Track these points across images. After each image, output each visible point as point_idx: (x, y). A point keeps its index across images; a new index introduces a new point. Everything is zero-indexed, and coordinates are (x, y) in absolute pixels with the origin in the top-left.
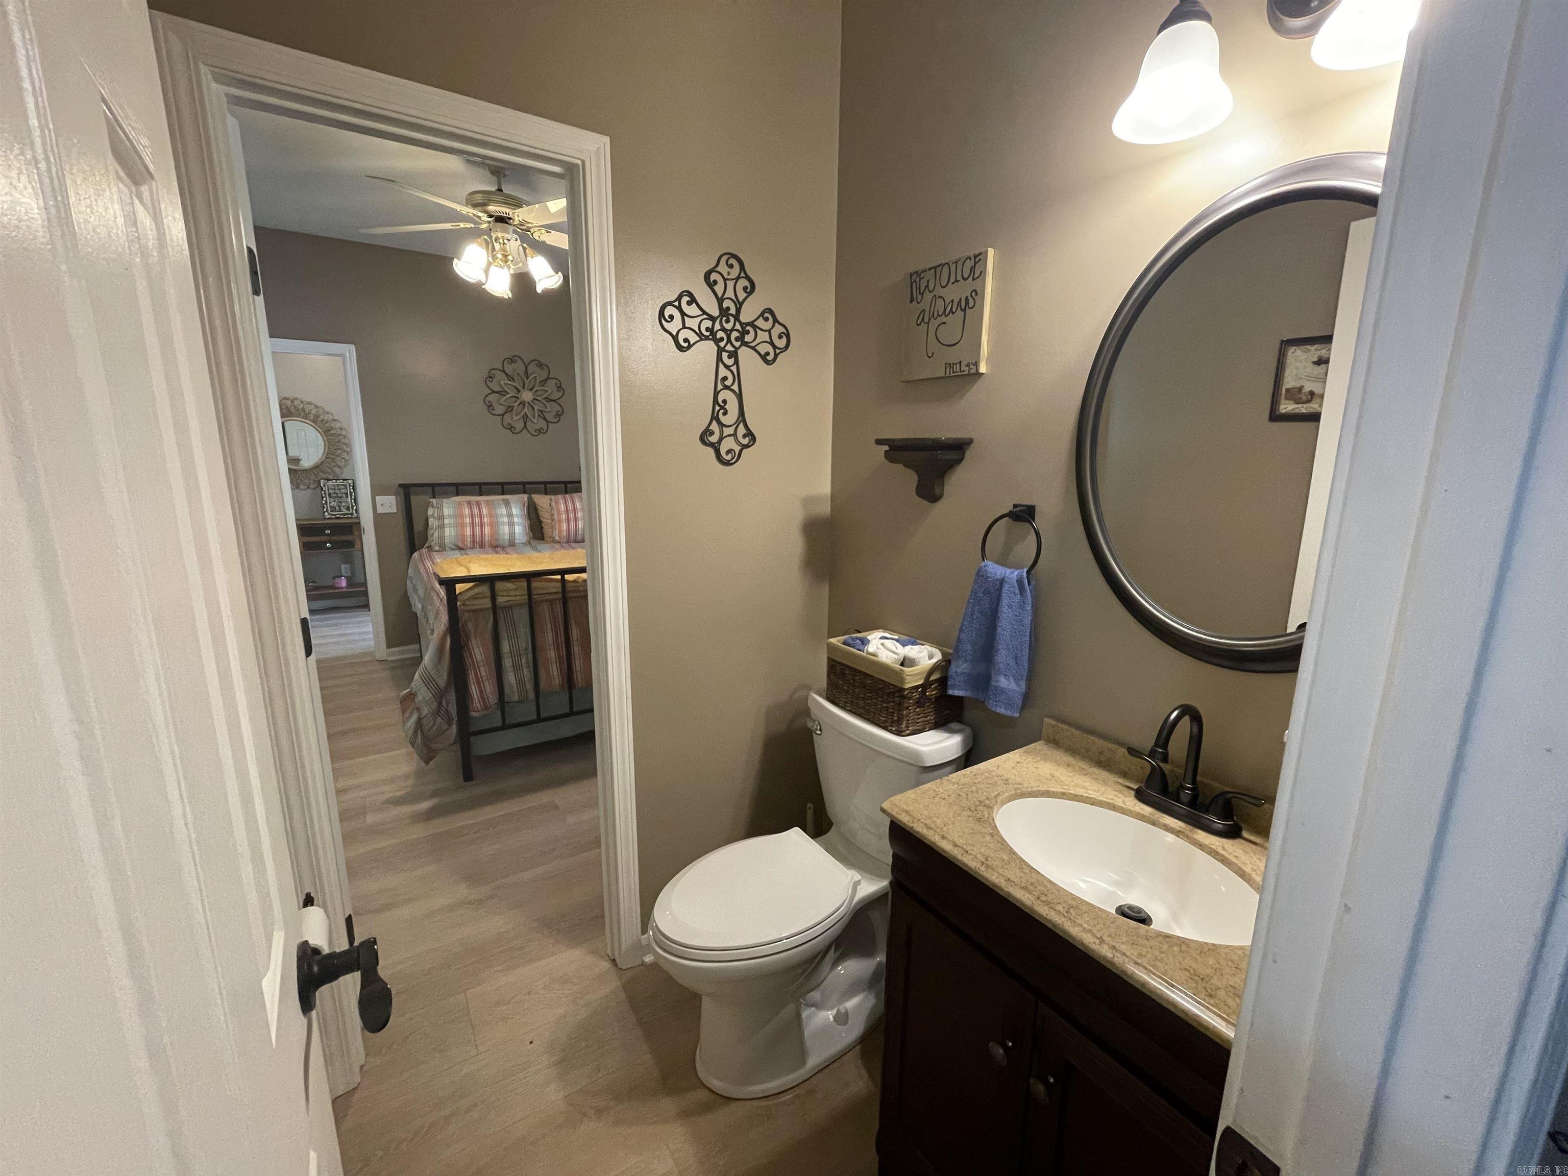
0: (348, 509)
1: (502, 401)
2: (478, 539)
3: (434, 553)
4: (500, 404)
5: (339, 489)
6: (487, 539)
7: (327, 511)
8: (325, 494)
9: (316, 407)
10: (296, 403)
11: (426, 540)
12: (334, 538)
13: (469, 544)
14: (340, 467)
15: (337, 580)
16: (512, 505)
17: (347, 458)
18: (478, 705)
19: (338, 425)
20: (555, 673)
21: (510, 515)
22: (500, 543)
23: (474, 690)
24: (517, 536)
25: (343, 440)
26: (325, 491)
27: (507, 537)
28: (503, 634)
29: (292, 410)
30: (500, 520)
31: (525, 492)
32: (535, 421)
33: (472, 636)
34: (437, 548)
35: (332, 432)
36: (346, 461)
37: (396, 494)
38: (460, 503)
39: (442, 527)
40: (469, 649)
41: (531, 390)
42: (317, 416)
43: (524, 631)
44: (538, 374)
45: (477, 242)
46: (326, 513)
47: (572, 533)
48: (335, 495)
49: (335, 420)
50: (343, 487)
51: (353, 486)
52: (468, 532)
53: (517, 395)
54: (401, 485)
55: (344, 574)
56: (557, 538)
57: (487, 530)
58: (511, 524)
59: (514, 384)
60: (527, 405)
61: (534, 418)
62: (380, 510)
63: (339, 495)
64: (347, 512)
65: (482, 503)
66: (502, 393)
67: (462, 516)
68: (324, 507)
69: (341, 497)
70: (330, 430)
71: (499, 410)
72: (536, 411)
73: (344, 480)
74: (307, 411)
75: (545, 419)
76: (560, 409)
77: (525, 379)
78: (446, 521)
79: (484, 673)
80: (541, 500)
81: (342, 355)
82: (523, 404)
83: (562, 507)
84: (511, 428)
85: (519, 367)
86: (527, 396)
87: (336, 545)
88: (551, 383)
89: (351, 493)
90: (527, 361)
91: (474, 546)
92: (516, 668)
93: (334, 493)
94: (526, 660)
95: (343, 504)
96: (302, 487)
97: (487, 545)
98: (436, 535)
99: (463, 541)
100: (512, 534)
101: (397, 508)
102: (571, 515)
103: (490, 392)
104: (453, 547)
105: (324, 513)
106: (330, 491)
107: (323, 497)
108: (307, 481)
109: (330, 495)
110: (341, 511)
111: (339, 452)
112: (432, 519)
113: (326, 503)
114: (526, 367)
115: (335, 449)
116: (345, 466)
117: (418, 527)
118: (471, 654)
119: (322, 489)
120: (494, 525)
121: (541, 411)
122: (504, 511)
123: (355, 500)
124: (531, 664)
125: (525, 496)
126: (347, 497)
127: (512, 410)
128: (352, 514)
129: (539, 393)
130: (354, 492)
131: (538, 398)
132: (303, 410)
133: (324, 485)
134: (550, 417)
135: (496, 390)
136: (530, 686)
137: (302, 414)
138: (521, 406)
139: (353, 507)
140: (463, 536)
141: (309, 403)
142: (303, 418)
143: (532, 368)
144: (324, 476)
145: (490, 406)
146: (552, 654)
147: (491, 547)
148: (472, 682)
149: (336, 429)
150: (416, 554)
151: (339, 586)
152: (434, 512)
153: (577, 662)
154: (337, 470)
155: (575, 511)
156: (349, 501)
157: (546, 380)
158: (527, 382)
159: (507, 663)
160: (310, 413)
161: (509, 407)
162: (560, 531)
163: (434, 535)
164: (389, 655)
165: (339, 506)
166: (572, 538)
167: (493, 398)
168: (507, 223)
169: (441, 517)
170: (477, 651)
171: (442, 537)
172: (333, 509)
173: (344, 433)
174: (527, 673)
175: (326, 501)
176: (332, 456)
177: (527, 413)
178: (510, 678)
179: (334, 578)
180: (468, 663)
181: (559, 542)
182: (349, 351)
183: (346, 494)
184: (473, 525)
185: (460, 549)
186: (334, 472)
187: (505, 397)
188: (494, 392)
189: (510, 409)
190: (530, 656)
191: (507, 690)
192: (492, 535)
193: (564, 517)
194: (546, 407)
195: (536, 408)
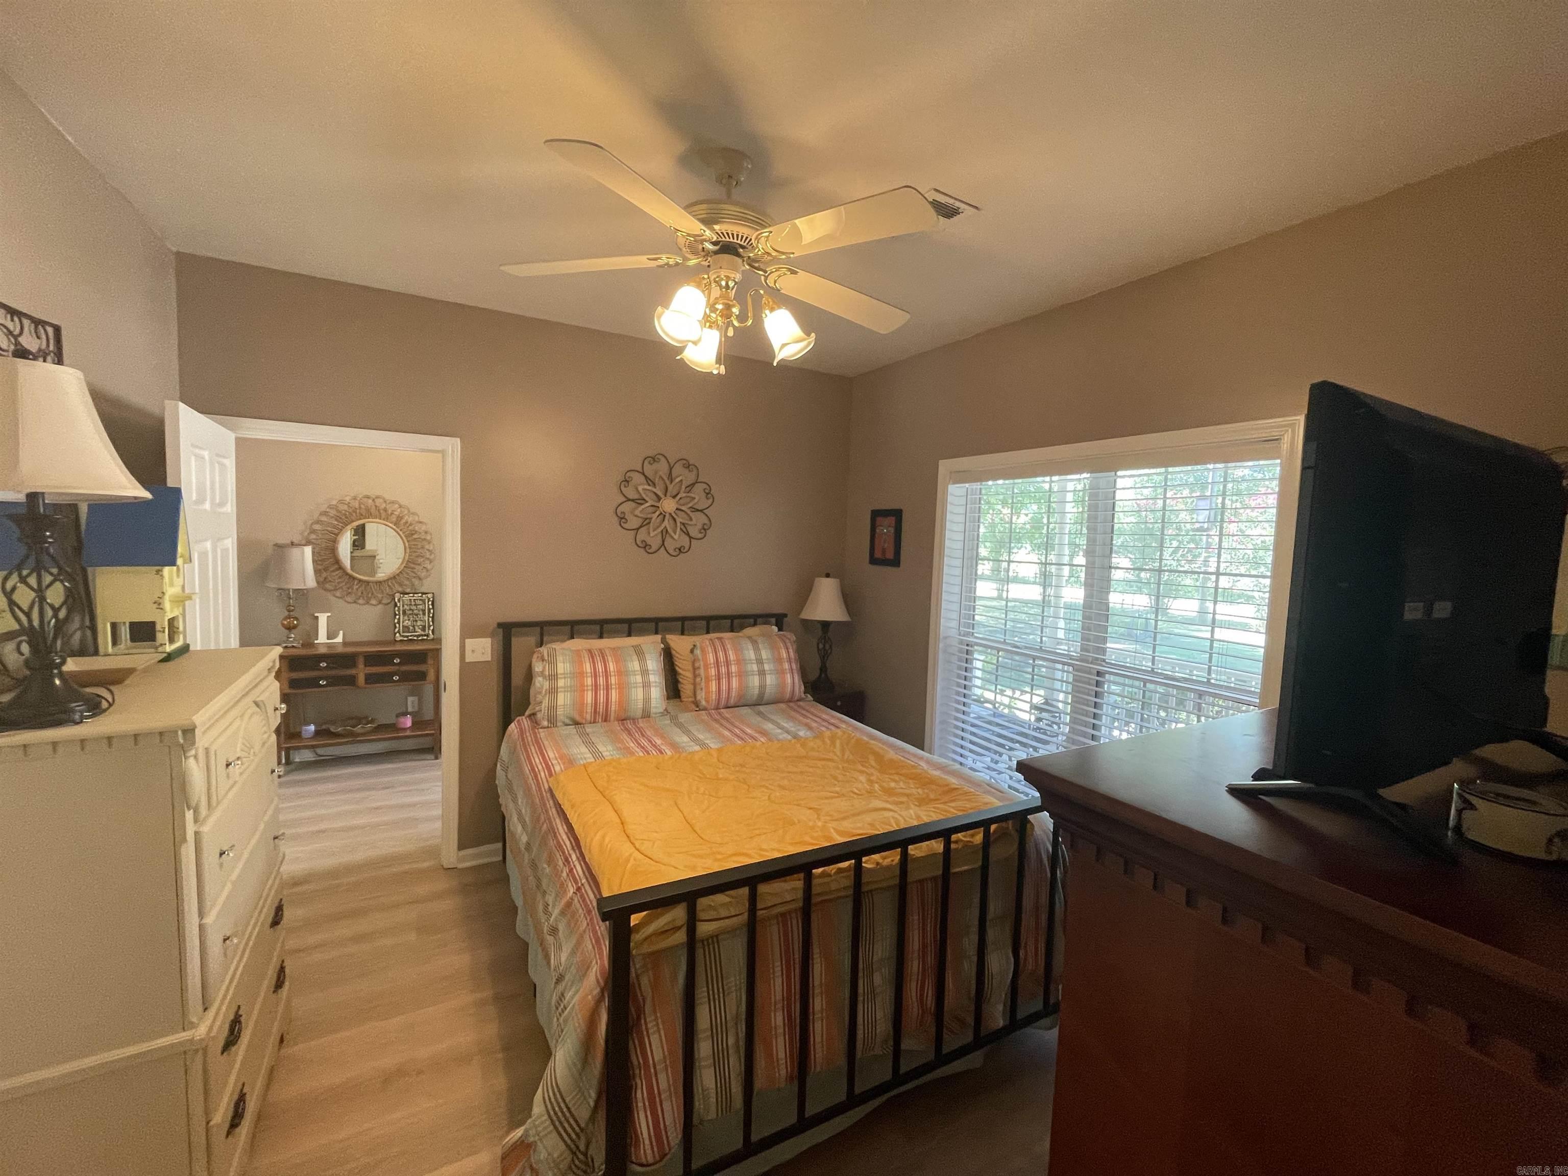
0: (424, 629)
1: (637, 512)
2: (601, 709)
3: (541, 730)
4: (636, 516)
5: (416, 605)
6: (613, 709)
7: (399, 632)
8: (399, 611)
9: (400, 506)
10: (378, 501)
11: (528, 704)
12: (404, 668)
13: (588, 717)
14: (420, 579)
15: (402, 719)
16: (648, 656)
17: (429, 567)
18: (649, 1152)
19: (424, 528)
20: (782, 1055)
21: (645, 672)
22: (632, 714)
23: (643, 1123)
24: (654, 703)
25: (427, 547)
26: (399, 608)
27: (640, 705)
28: (701, 993)
29: (373, 510)
30: (632, 679)
31: (656, 633)
32: (676, 537)
33: (648, 1008)
34: (545, 723)
35: (415, 536)
36: (427, 571)
37: (492, 635)
38: (578, 653)
39: (553, 691)
40: (640, 1033)
41: (674, 497)
42: (400, 518)
43: (736, 978)
44: (683, 476)
45: (695, 282)
46: (398, 635)
47: (724, 695)
48: (411, 612)
49: (421, 522)
50: (421, 602)
51: (433, 602)
52: (589, 697)
53: (656, 504)
54: (500, 625)
55: (410, 710)
56: (704, 703)
57: (614, 695)
58: (646, 685)
59: (654, 490)
60: (667, 515)
61: (675, 533)
62: (469, 658)
63: (415, 612)
64: (423, 633)
65: (607, 652)
66: (640, 501)
67: (581, 674)
68: (395, 627)
69: (417, 615)
70: (413, 534)
71: (634, 523)
72: (679, 524)
73: (423, 593)
74: (390, 512)
75: (688, 534)
76: (706, 521)
77: (668, 482)
78: (561, 683)
79: (663, 1085)
80: (680, 644)
81: (443, 452)
82: (663, 515)
83: (711, 658)
84: (645, 546)
85: (663, 467)
86: (669, 505)
87: (406, 677)
88: (699, 488)
89: (429, 609)
90: (672, 462)
91: (595, 719)
92: (718, 1060)
93: (410, 609)
94: (734, 1039)
95: (419, 623)
96: (373, 602)
97: (612, 718)
98: (545, 703)
99: (581, 713)
100: (647, 700)
101: (492, 658)
102: (723, 670)
103: (625, 499)
104: (568, 721)
105: (395, 634)
106: (406, 606)
107: (396, 615)
108: (380, 596)
109: (404, 613)
110: (415, 632)
111: (420, 560)
112: (540, 679)
113: (399, 622)
114: (671, 469)
115: (417, 557)
116: (426, 577)
117: (517, 679)
118: (642, 1044)
119: (396, 605)
120: (623, 688)
121: (684, 524)
122: (635, 665)
123: (433, 617)
124: (742, 1043)
125: (658, 637)
126: (424, 614)
127: (649, 523)
128: (427, 636)
129: (682, 501)
130: (433, 608)
131: (683, 508)
132: (385, 510)
133: (399, 601)
134: (694, 532)
135: (631, 497)
136: (737, 1089)
137: (383, 515)
138: (661, 516)
139: (429, 626)
140: (582, 704)
141: (393, 502)
142: (384, 519)
143: (678, 469)
144: (400, 589)
145: (622, 519)
146: (778, 1019)
147: (618, 720)
148: (640, 1104)
149: (420, 533)
150: (513, 725)
151: (403, 726)
152: (544, 668)
153: (818, 1025)
154: (416, 582)
155: (728, 663)
156: (427, 619)
157: (693, 485)
158: (670, 487)
159: (704, 1049)
160: (392, 514)
161: (646, 519)
162: (708, 692)
163: (541, 702)
164: (460, 860)
165: (414, 626)
166: (723, 702)
167: (627, 507)
168: (738, 255)
169: (553, 677)
170: (655, 1039)
171: (553, 708)
172: (407, 629)
173: (428, 538)
174: (735, 1064)
175: (399, 619)
176: (412, 566)
177: (668, 526)
178: (706, 1078)
179: (398, 716)
180: (635, 1063)
181: (705, 709)
182: (452, 446)
183: (424, 611)
184: (596, 687)
185: (576, 723)
186: (413, 585)
187: (643, 507)
188: (629, 500)
189: (647, 521)
190: (743, 1027)
191: (698, 1104)
192: (620, 703)
193: (713, 672)
194: (691, 519)
195: (679, 520)
